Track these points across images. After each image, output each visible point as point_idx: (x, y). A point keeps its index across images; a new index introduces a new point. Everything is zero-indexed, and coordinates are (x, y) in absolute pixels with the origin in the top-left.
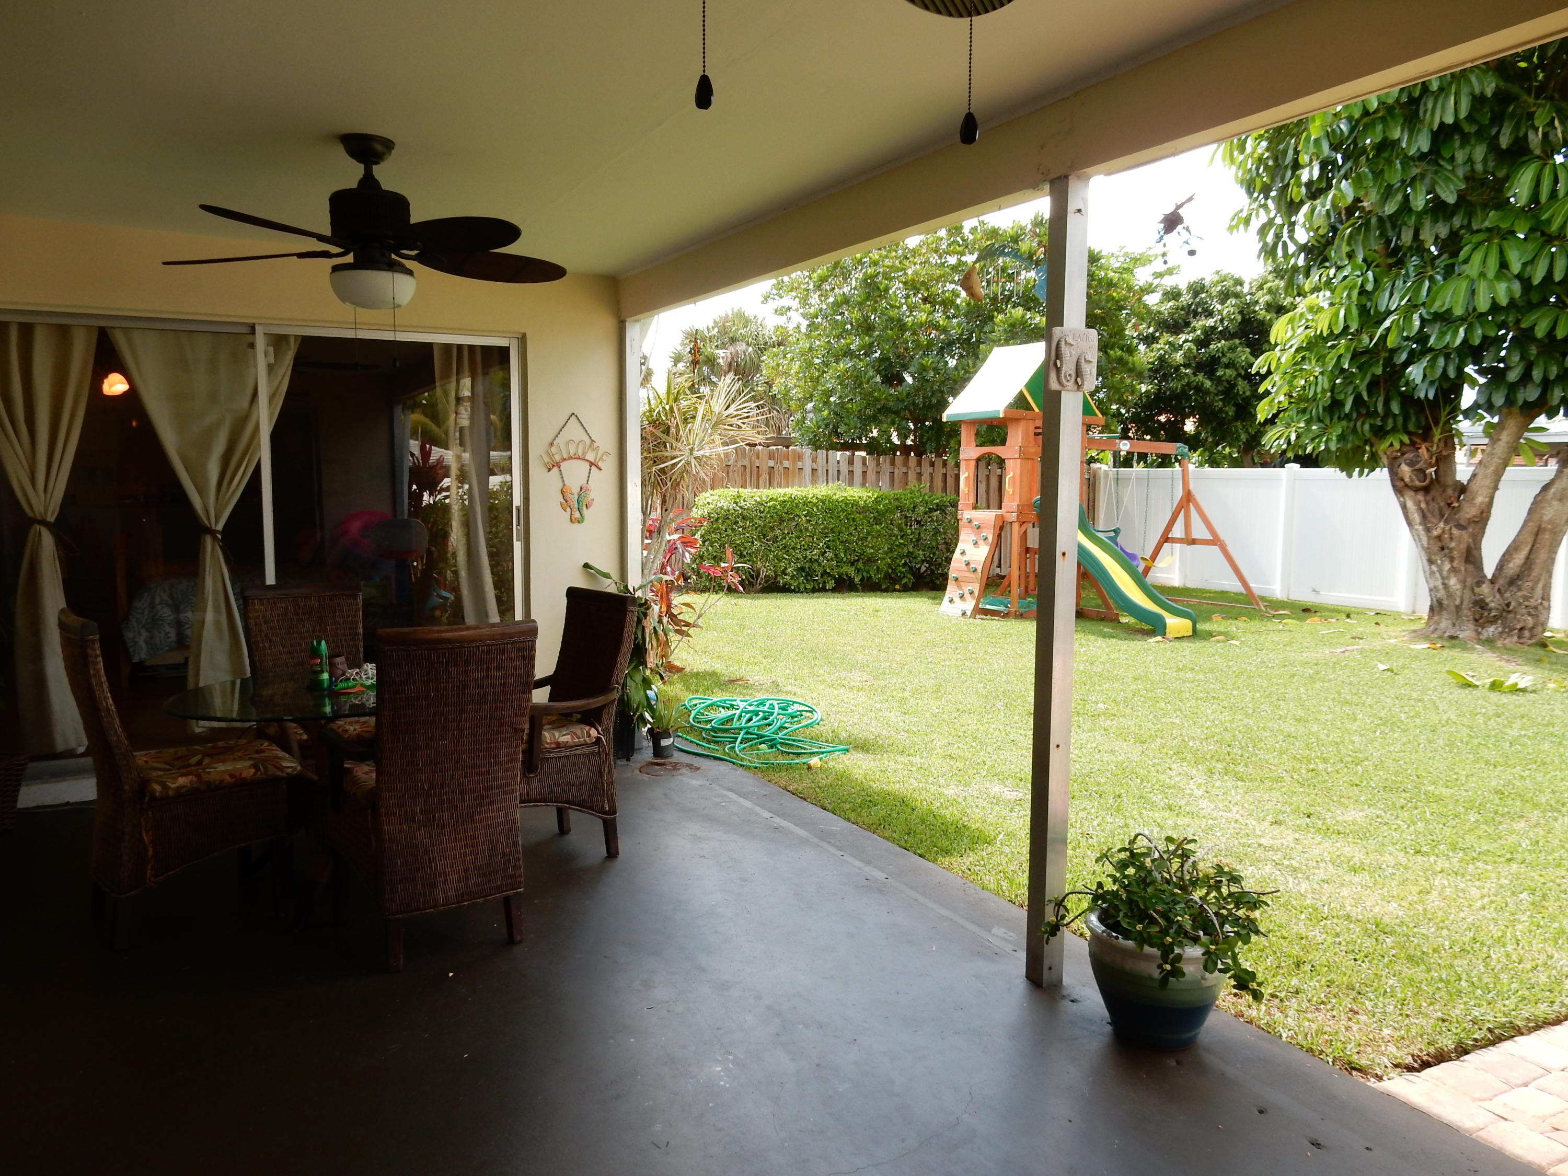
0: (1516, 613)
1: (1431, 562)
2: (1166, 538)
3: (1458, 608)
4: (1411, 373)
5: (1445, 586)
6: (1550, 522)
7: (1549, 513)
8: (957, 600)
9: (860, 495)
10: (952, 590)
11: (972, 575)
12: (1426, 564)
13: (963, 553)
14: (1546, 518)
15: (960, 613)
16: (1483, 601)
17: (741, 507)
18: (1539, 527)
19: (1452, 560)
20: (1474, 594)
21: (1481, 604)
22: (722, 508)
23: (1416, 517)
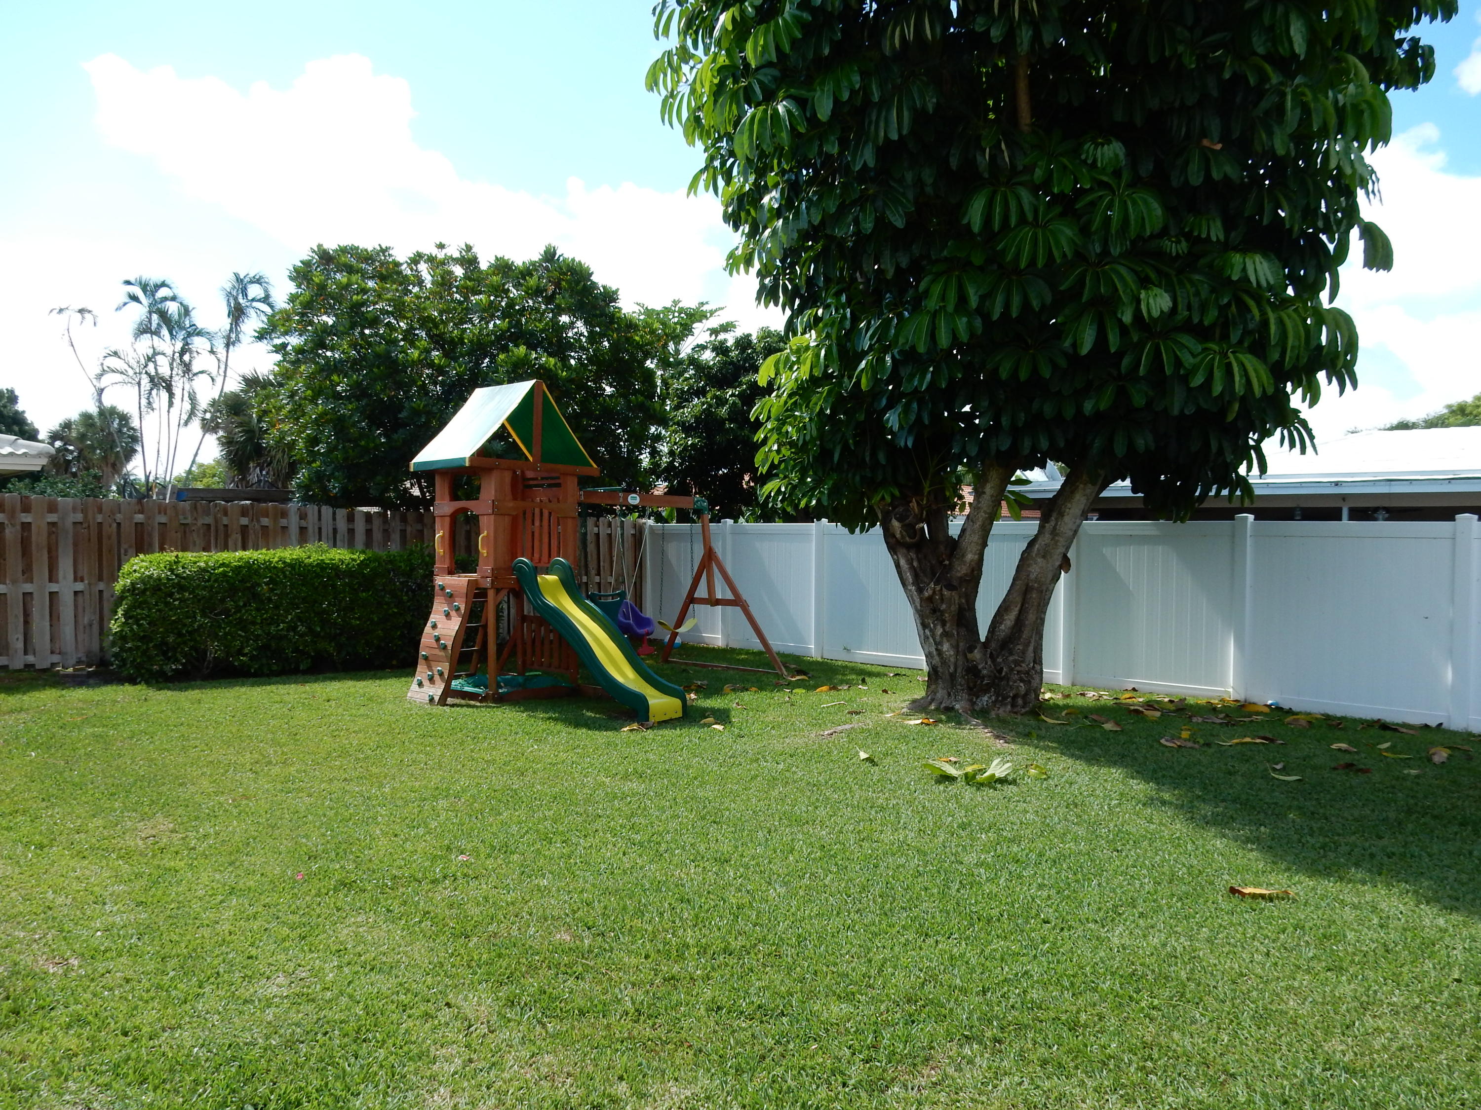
0: (1008, 679)
1: (924, 626)
2: (691, 600)
3: (953, 676)
4: (888, 419)
5: (940, 652)
6: (1036, 580)
7: (1035, 570)
8: (426, 683)
9: (342, 557)
10: (422, 672)
11: (442, 653)
12: (920, 628)
13: (434, 626)
14: (1032, 576)
15: (427, 699)
16: (976, 667)
17: (177, 576)
18: (1027, 585)
19: (944, 624)
20: (967, 660)
21: (973, 671)
22: (150, 577)
23: (909, 577)
